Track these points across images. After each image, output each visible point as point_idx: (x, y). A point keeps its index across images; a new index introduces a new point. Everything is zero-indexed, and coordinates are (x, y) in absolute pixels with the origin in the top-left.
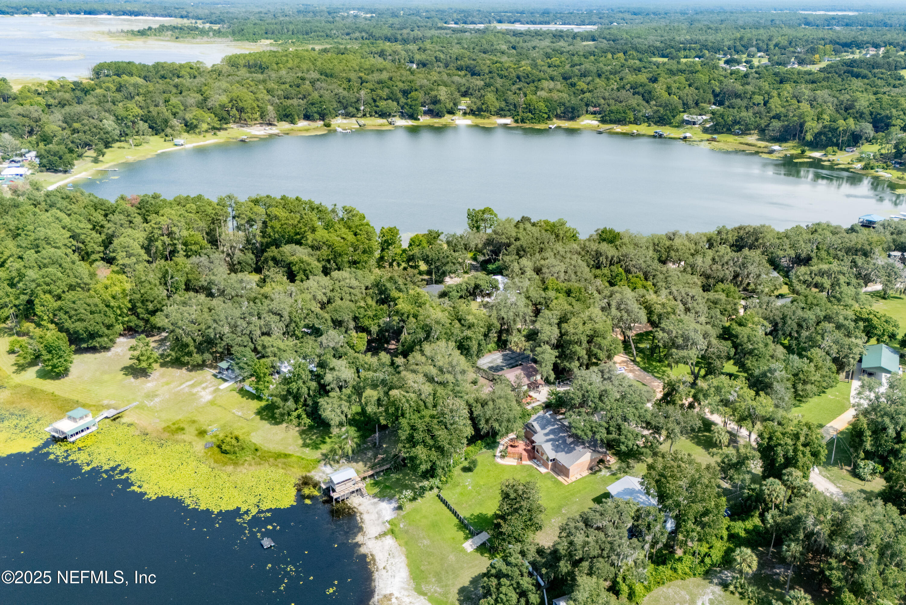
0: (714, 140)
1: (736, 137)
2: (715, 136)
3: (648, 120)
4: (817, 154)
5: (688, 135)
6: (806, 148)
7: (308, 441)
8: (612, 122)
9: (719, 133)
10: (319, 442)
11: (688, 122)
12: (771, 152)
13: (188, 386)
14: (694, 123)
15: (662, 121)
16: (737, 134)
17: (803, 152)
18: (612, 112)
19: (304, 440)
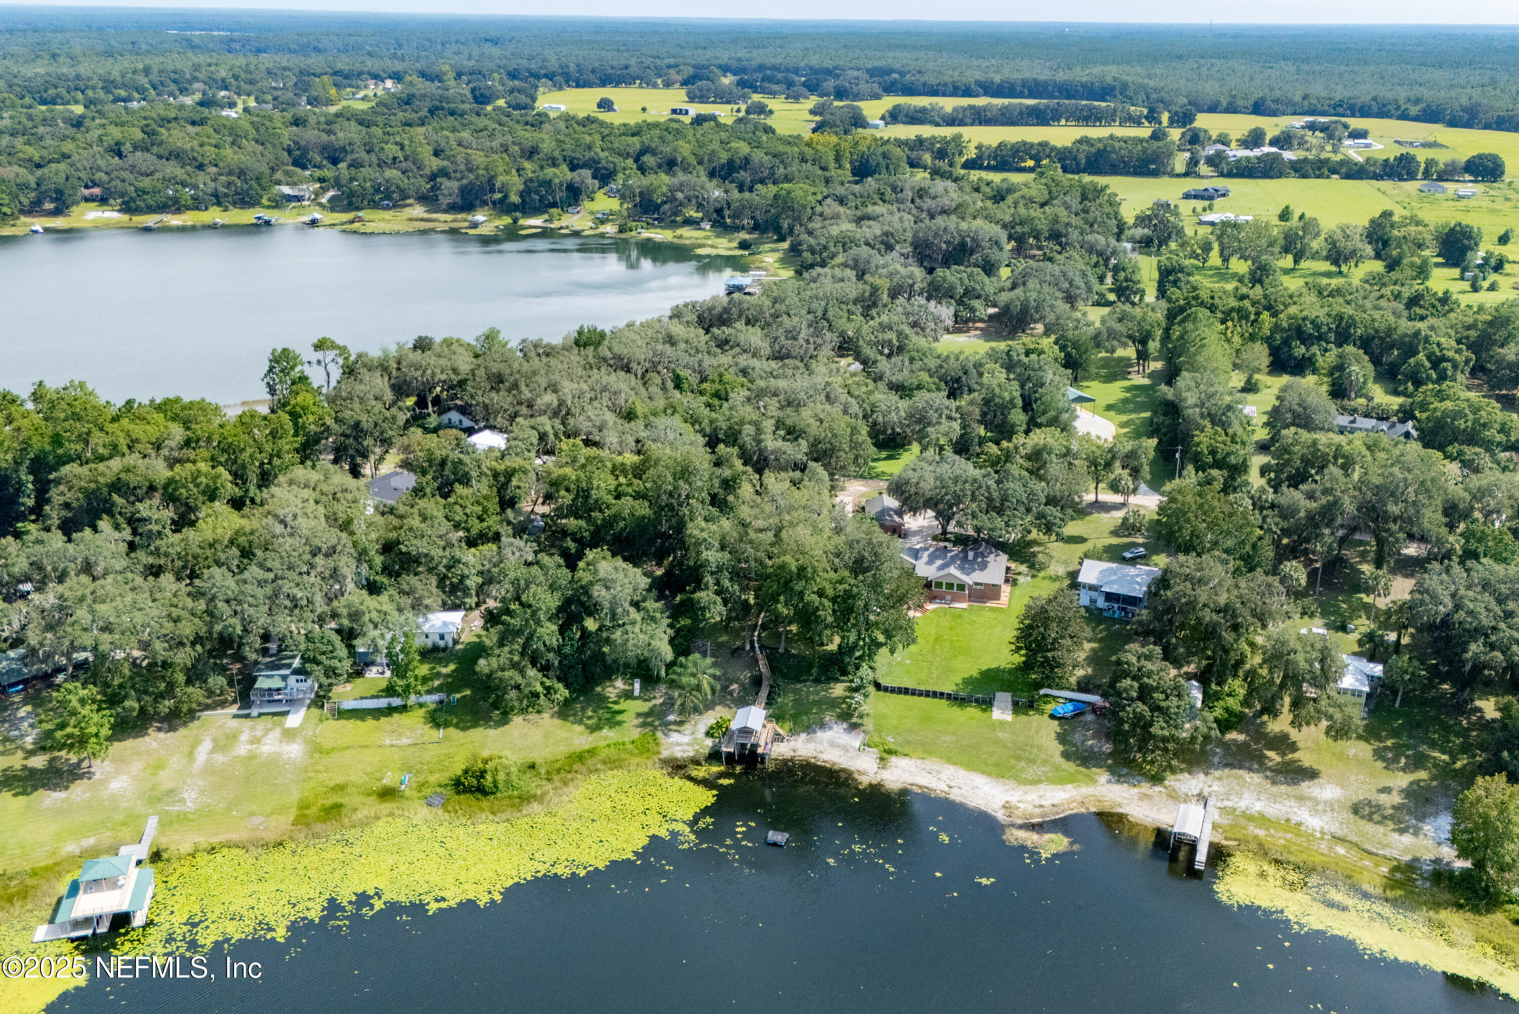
0: (360, 220)
1: (391, 212)
2: (360, 214)
3: (218, 200)
4: (537, 221)
5: (317, 216)
6: (518, 214)
7: (590, 722)
8: (151, 210)
9: (358, 209)
10: (607, 716)
11: (290, 198)
12: (475, 225)
13: (212, 751)
14: (299, 199)
15: (245, 201)
16: (388, 208)
17: (515, 221)
18: (145, 192)
19: (580, 722)
